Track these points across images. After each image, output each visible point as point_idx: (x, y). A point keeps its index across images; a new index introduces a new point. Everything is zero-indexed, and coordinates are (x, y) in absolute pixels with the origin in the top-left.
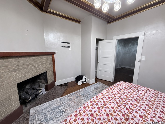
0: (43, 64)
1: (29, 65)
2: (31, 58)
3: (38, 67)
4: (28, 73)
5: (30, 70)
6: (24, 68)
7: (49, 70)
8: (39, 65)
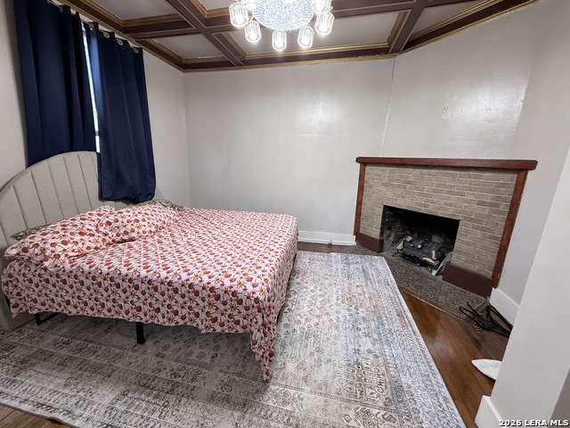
0: (450, 193)
1: (409, 183)
2: (418, 171)
3: (428, 195)
4: (403, 197)
5: (408, 193)
6: (399, 186)
7: (471, 220)
8: (434, 191)
